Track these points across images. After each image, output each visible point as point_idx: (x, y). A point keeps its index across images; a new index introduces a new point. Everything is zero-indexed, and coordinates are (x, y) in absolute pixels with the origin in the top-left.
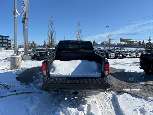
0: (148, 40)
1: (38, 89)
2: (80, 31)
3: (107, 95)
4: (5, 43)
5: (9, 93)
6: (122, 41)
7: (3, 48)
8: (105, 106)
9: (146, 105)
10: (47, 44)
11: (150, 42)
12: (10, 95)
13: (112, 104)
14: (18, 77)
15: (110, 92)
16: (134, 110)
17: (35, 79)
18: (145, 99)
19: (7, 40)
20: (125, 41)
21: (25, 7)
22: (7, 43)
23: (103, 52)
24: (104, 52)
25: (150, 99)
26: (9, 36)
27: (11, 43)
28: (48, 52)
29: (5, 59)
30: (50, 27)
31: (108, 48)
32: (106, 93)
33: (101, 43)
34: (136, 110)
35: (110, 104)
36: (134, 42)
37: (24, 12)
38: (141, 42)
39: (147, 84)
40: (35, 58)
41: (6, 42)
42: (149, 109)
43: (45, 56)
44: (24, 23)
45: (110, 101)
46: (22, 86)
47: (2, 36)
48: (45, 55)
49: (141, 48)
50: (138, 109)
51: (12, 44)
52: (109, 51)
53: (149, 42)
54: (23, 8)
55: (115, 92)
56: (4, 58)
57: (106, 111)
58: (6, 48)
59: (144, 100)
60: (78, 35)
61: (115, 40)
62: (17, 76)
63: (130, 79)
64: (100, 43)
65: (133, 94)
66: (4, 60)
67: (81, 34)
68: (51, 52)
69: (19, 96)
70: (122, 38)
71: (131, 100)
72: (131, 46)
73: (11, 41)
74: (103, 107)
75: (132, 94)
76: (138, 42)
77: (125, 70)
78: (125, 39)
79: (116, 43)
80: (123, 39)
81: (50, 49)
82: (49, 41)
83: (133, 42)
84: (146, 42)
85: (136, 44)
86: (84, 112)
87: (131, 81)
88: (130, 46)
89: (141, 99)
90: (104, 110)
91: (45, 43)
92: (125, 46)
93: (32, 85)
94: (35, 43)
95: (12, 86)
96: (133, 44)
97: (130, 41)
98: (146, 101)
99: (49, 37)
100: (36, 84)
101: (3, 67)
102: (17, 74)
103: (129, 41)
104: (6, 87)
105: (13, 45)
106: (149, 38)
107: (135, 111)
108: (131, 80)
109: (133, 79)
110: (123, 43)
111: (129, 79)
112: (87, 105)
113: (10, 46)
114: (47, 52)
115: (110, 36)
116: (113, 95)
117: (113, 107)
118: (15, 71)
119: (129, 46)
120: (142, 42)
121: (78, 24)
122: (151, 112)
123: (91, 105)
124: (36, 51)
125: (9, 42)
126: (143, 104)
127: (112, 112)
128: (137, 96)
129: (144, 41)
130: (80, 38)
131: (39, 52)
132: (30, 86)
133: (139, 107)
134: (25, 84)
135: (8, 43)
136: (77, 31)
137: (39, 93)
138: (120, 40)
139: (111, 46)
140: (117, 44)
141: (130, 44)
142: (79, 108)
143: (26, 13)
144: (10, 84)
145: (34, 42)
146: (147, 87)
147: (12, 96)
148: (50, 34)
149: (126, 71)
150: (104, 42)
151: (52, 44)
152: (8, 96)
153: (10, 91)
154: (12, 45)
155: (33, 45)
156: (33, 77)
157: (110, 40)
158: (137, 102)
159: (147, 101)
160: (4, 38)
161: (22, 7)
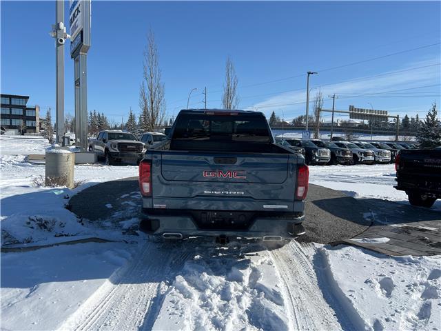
0: (429, 114)
1: (124, 233)
2: (233, 85)
3: (301, 250)
4: (17, 117)
5: (52, 240)
6: (353, 116)
7: (13, 131)
8: (295, 274)
9: (397, 272)
10: (137, 121)
11: (433, 119)
12: (58, 245)
13: (313, 271)
14: (67, 204)
15: (310, 244)
16: (366, 282)
17: (113, 210)
18: (396, 259)
19: (24, 108)
20: (361, 115)
21: (80, 14)
22: (25, 118)
23: (298, 146)
24: (300, 145)
25: (410, 260)
26: (28, 97)
27: (35, 117)
28: (144, 144)
29: (22, 160)
30: (148, 73)
31: (312, 136)
32: (300, 247)
33: (294, 120)
34: (370, 282)
35: (309, 270)
36: (389, 118)
37: (75, 27)
38: (410, 120)
39: (411, 228)
40: (106, 158)
41: (22, 114)
42: (403, 281)
43: (135, 153)
44: (77, 61)
45: (309, 263)
46: (83, 224)
47: (10, 97)
48: (133, 150)
49: (409, 137)
50: (377, 279)
51: (37, 119)
52: (315, 142)
53: (430, 118)
54: (74, 16)
55: (323, 245)
56: (21, 158)
57: (297, 284)
58: (20, 131)
59: (394, 262)
60: (228, 95)
61: (333, 111)
62: (67, 202)
63: (366, 215)
64: (289, 121)
65: (367, 249)
66: (21, 164)
67: (237, 92)
68: (150, 143)
69: (79, 246)
70: (353, 107)
71: (361, 262)
72: (379, 129)
73: (35, 109)
74: (289, 276)
75: (365, 248)
76: (401, 120)
77: (355, 193)
78: (362, 110)
79: (335, 121)
80: (358, 110)
81: (148, 135)
82: (145, 112)
83: (386, 118)
84: (423, 118)
85: (393, 124)
86: (242, 285)
87: (370, 220)
88: (376, 129)
89: (387, 260)
90: (291, 282)
91: (132, 118)
92: (362, 130)
93: (108, 224)
94: (103, 117)
95: (57, 225)
96: (386, 124)
97: (378, 116)
98: (399, 264)
99: (145, 101)
100: (116, 223)
101: (22, 180)
102: (65, 198)
103: (375, 116)
104: (43, 225)
105: (40, 123)
106: (432, 108)
107: (369, 284)
108: (369, 217)
109: (374, 214)
110: (358, 121)
111: (362, 215)
112: (251, 271)
113: (30, 125)
114: (139, 142)
115: (319, 100)
116: (319, 250)
117: (314, 276)
118: (59, 189)
119: (374, 129)
120: (413, 119)
121: (229, 64)
122: (407, 286)
123: (260, 269)
124: (110, 138)
125: (29, 113)
126: (391, 269)
127: (310, 285)
128: (379, 252)
129: (417, 117)
130: (233, 104)
131: (119, 143)
132: (103, 228)
133: (380, 275)
134: (90, 222)
135: (27, 115)
136: (226, 85)
137: (127, 243)
138: (348, 111)
139: (321, 130)
140: (339, 125)
141: (377, 124)
142: (230, 275)
143: (82, 32)
144: (51, 220)
145: (101, 115)
146: (409, 234)
147: (60, 246)
148: (147, 91)
149: (358, 195)
150: (300, 119)
151: (153, 120)
152: (52, 245)
153: (56, 236)
154: (38, 122)
155: (99, 124)
156: (107, 205)
157: (318, 110)
158: (376, 266)
159: (402, 265)
160: (14, 102)
161: (72, 15)
